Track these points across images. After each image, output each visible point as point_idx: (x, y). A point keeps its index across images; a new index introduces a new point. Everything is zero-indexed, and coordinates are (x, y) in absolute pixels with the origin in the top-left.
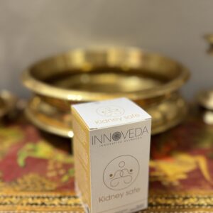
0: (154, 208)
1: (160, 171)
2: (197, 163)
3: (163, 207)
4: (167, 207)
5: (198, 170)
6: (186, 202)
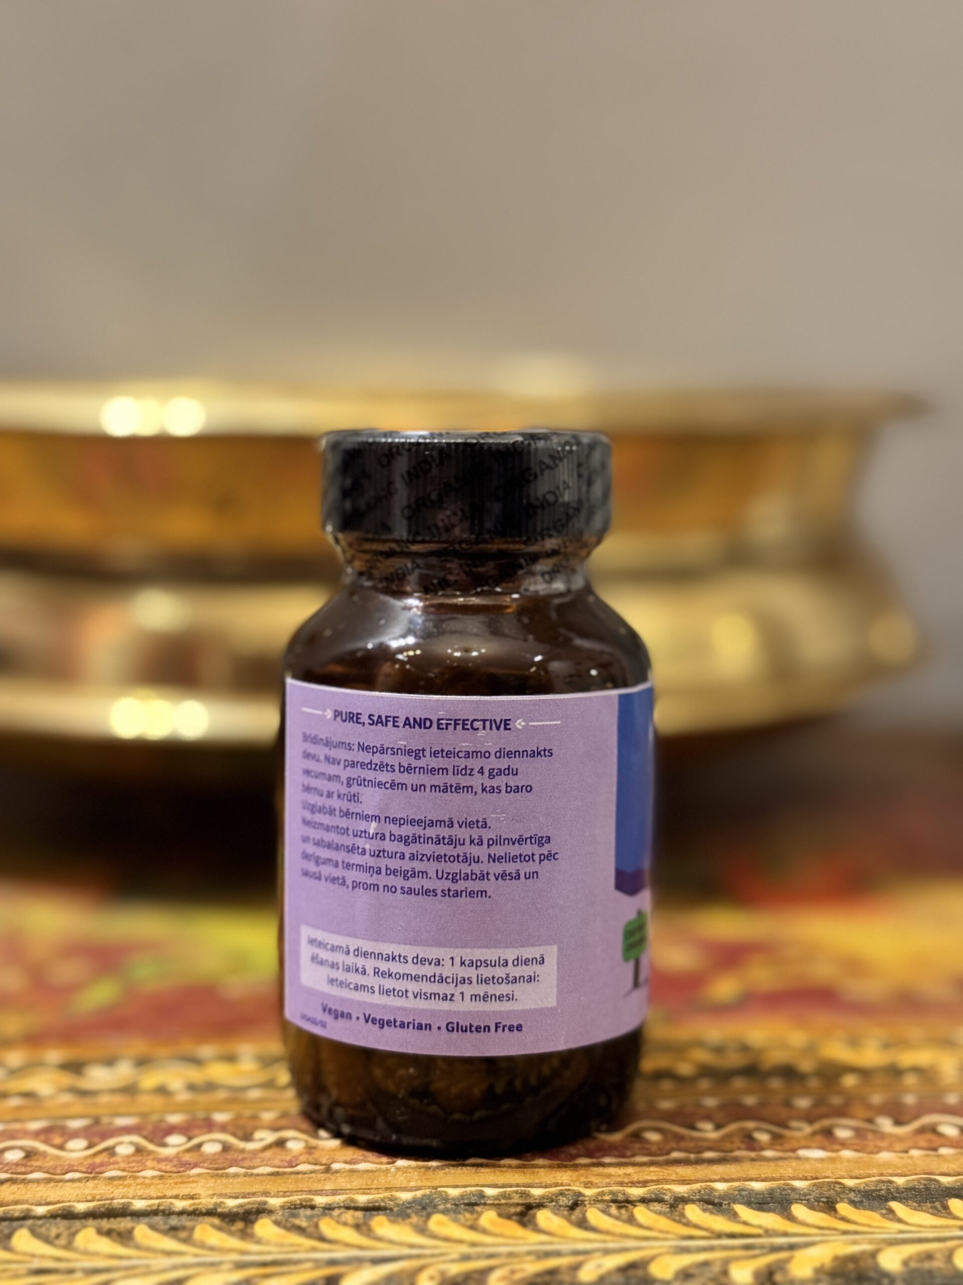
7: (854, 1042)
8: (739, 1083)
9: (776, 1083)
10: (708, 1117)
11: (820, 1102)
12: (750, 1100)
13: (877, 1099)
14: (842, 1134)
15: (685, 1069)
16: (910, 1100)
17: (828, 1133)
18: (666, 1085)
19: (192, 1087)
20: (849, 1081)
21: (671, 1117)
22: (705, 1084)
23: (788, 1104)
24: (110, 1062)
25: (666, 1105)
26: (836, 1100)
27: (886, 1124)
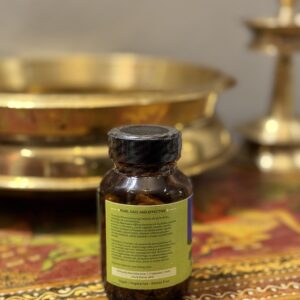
0: (238, 278)
1: (221, 235)
2: (278, 219)
3: (253, 275)
4: (260, 275)
5: (283, 227)
6: (287, 265)
7: (243, 265)
8: (221, 280)
9: (229, 279)
10: (218, 291)
11: (242, 284)
12: (226, 285)
13: (254, 282)
14: (251, 293)
15: (207, 277)
16: (262, 281)
17: (247, 293)
18: (204, 282)
19: (89, 294)
20: (246, 276)
21: (210, 291)
22: (213, 281)
23: (234, 285)
24: (64, 288)
25: (207, 288)
26: (245, 283)
27: (259, 289)
